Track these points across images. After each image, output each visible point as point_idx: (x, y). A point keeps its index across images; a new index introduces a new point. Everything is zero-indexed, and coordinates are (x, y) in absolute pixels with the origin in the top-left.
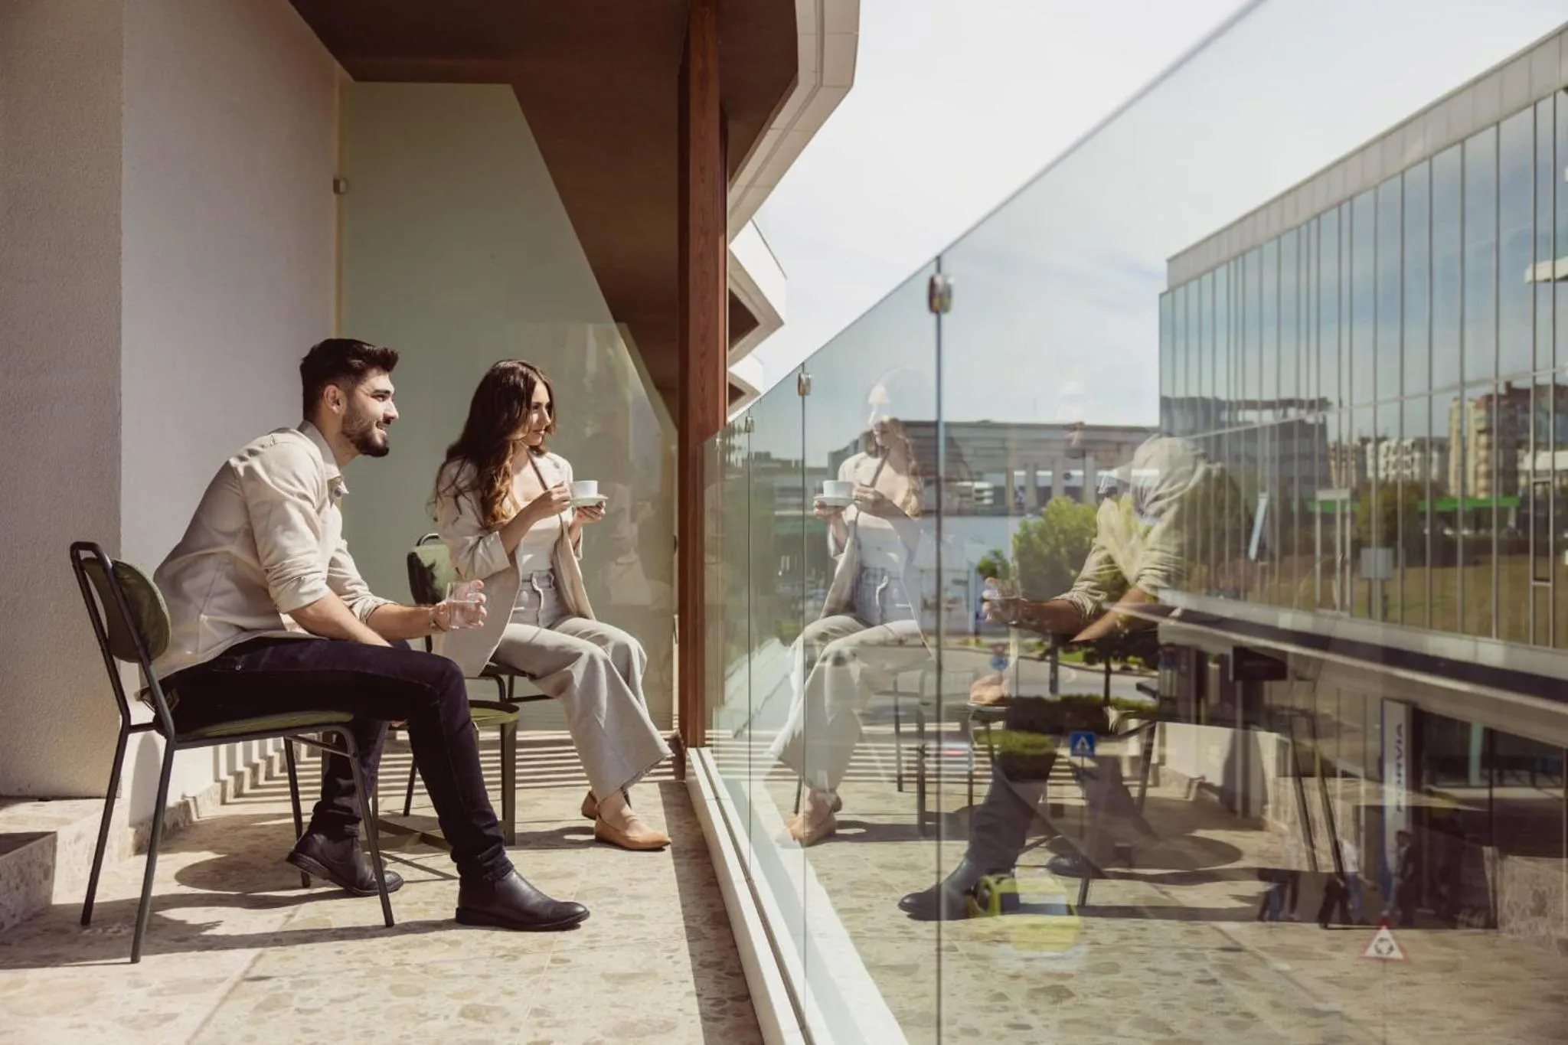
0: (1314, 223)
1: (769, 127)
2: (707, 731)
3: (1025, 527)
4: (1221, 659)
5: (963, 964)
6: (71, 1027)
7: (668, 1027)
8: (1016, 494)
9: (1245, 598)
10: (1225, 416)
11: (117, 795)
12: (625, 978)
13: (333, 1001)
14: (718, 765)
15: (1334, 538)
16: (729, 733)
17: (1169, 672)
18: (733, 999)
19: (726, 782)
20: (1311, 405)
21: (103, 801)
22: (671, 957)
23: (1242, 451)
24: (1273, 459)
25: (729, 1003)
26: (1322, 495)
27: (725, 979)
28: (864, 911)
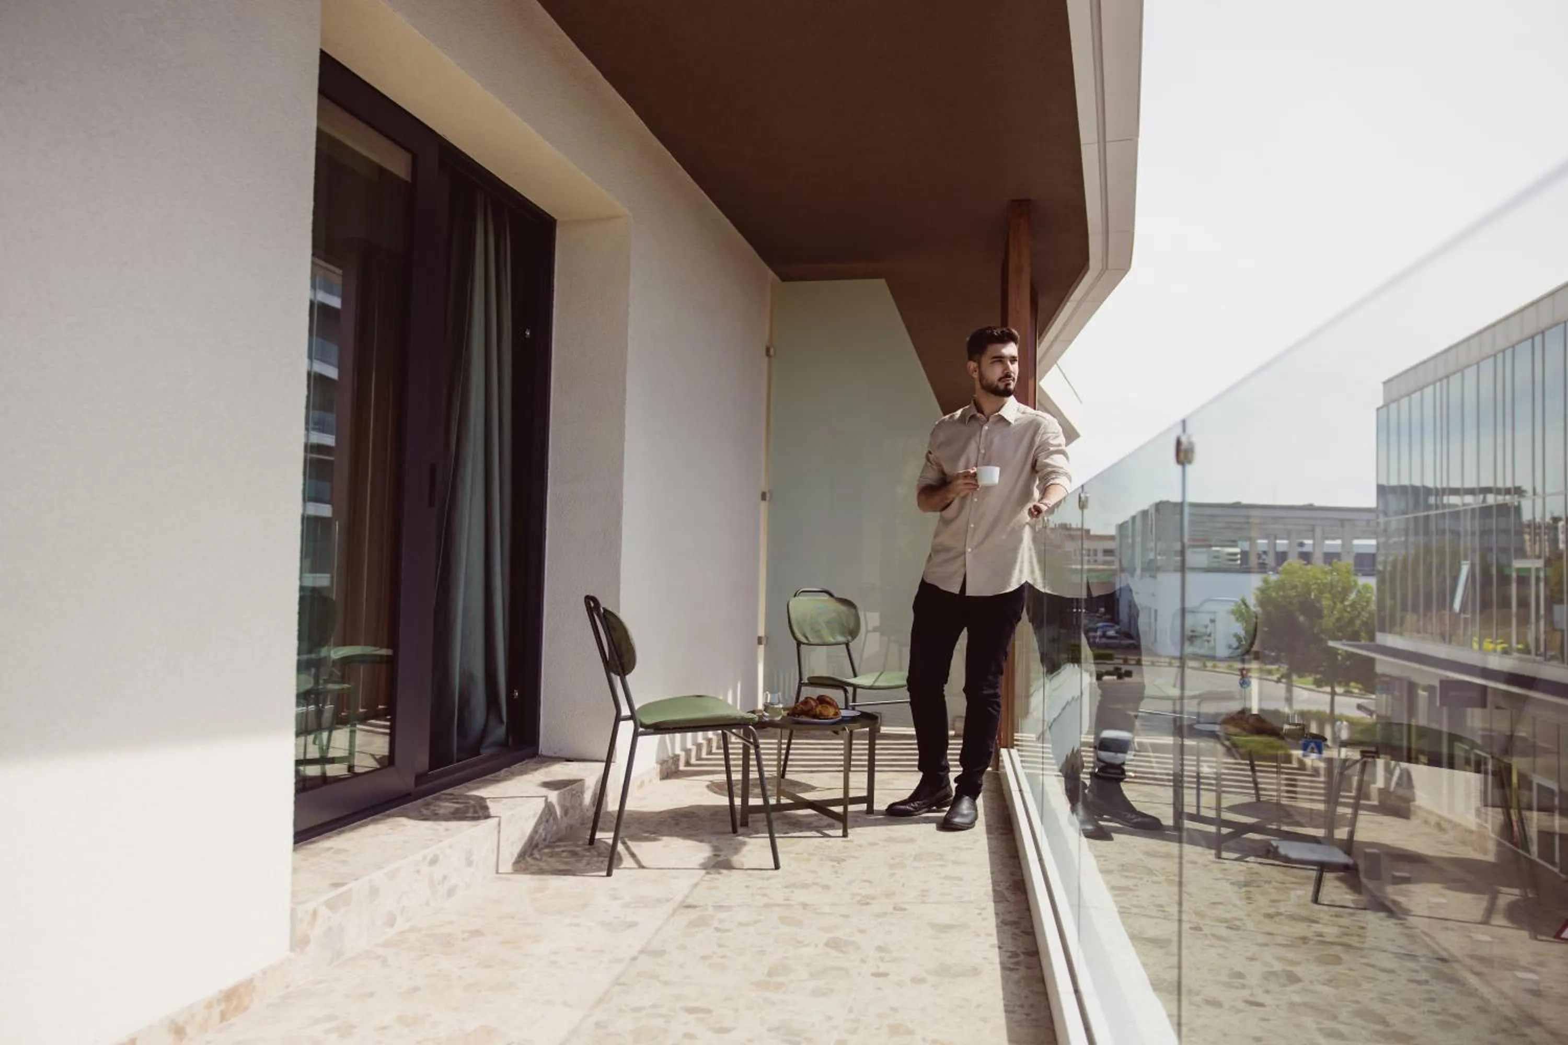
0: (1509, 352)
1: (1067, 301)
2: (1015, 734)
3: (1266, 581)
4: (1430, 689)
5: (1207, 942)
6: (571, 925)
7: (975, 972)
8: (1259, 556)
9: (1450, 642)
10: (1432, 500)
11: (613, 760)
12: (946, 928)
13: (740, 924)
14: (1022, 761)
15: (1529, 595)
16: (1033, 736)
17: (1384, 696)
18: (1024, 953)
19: (1027, 775)
20: (1508, 491)
21: (604, 764)
22: (980, 914)
23: (1447, 527)
24: (1473, 534)
25: (1022, 957)
26: (1518, 564)
27: (1020, 936)
28: (1131, 890)
